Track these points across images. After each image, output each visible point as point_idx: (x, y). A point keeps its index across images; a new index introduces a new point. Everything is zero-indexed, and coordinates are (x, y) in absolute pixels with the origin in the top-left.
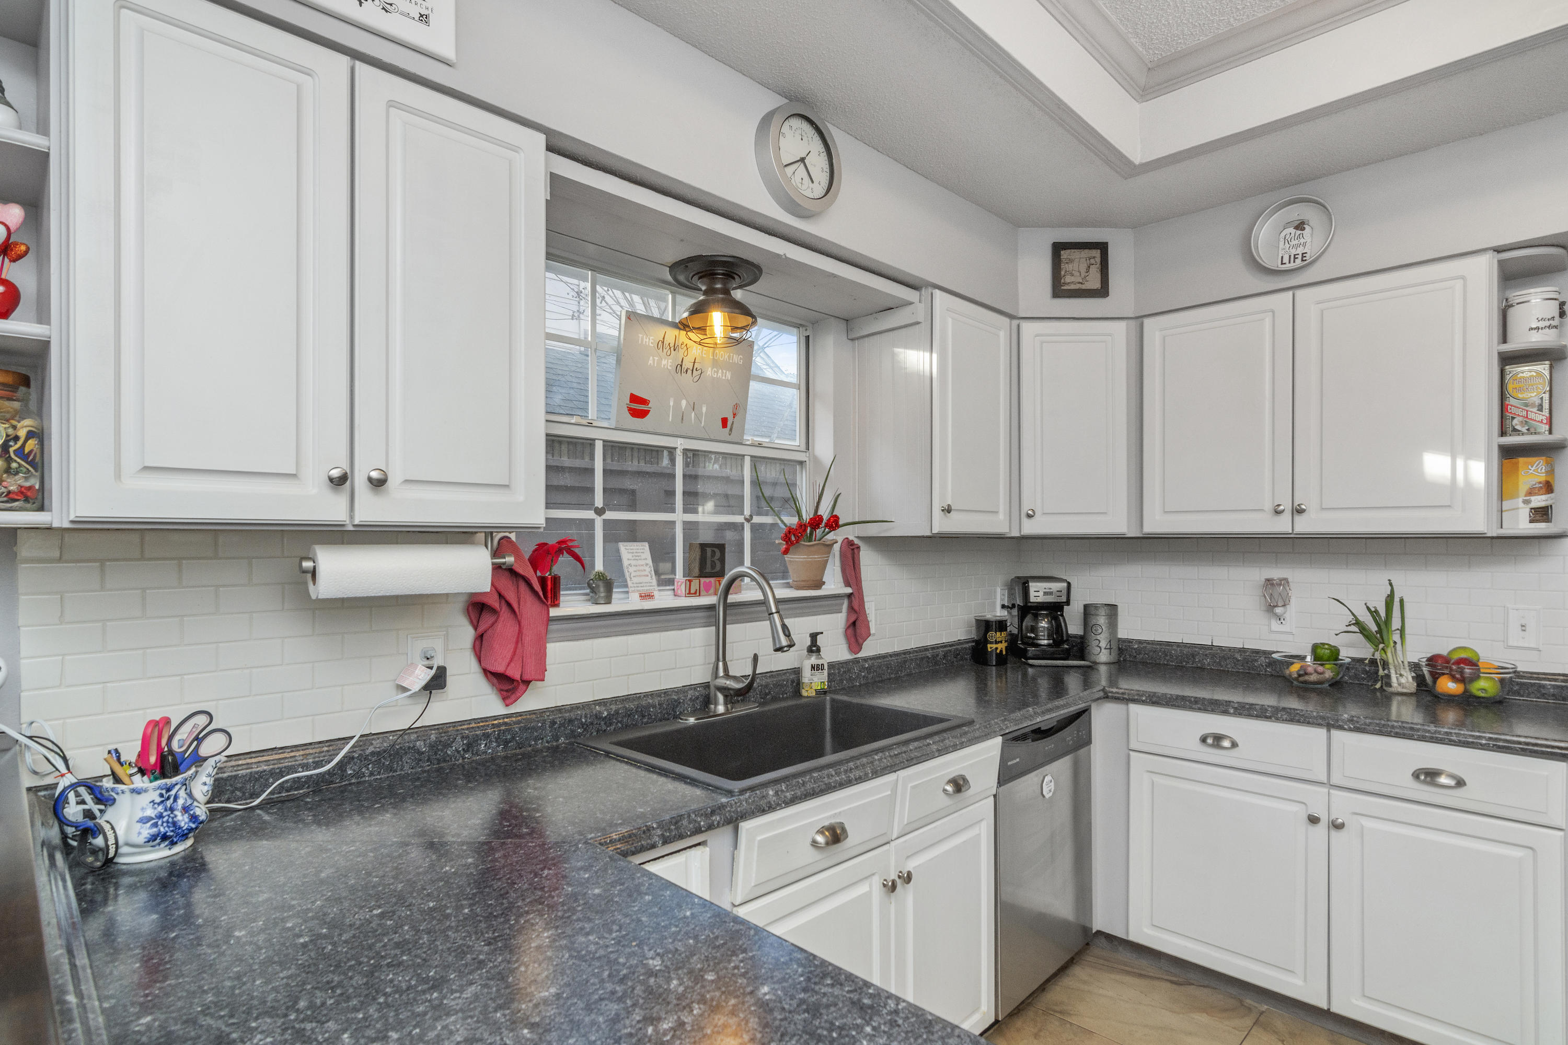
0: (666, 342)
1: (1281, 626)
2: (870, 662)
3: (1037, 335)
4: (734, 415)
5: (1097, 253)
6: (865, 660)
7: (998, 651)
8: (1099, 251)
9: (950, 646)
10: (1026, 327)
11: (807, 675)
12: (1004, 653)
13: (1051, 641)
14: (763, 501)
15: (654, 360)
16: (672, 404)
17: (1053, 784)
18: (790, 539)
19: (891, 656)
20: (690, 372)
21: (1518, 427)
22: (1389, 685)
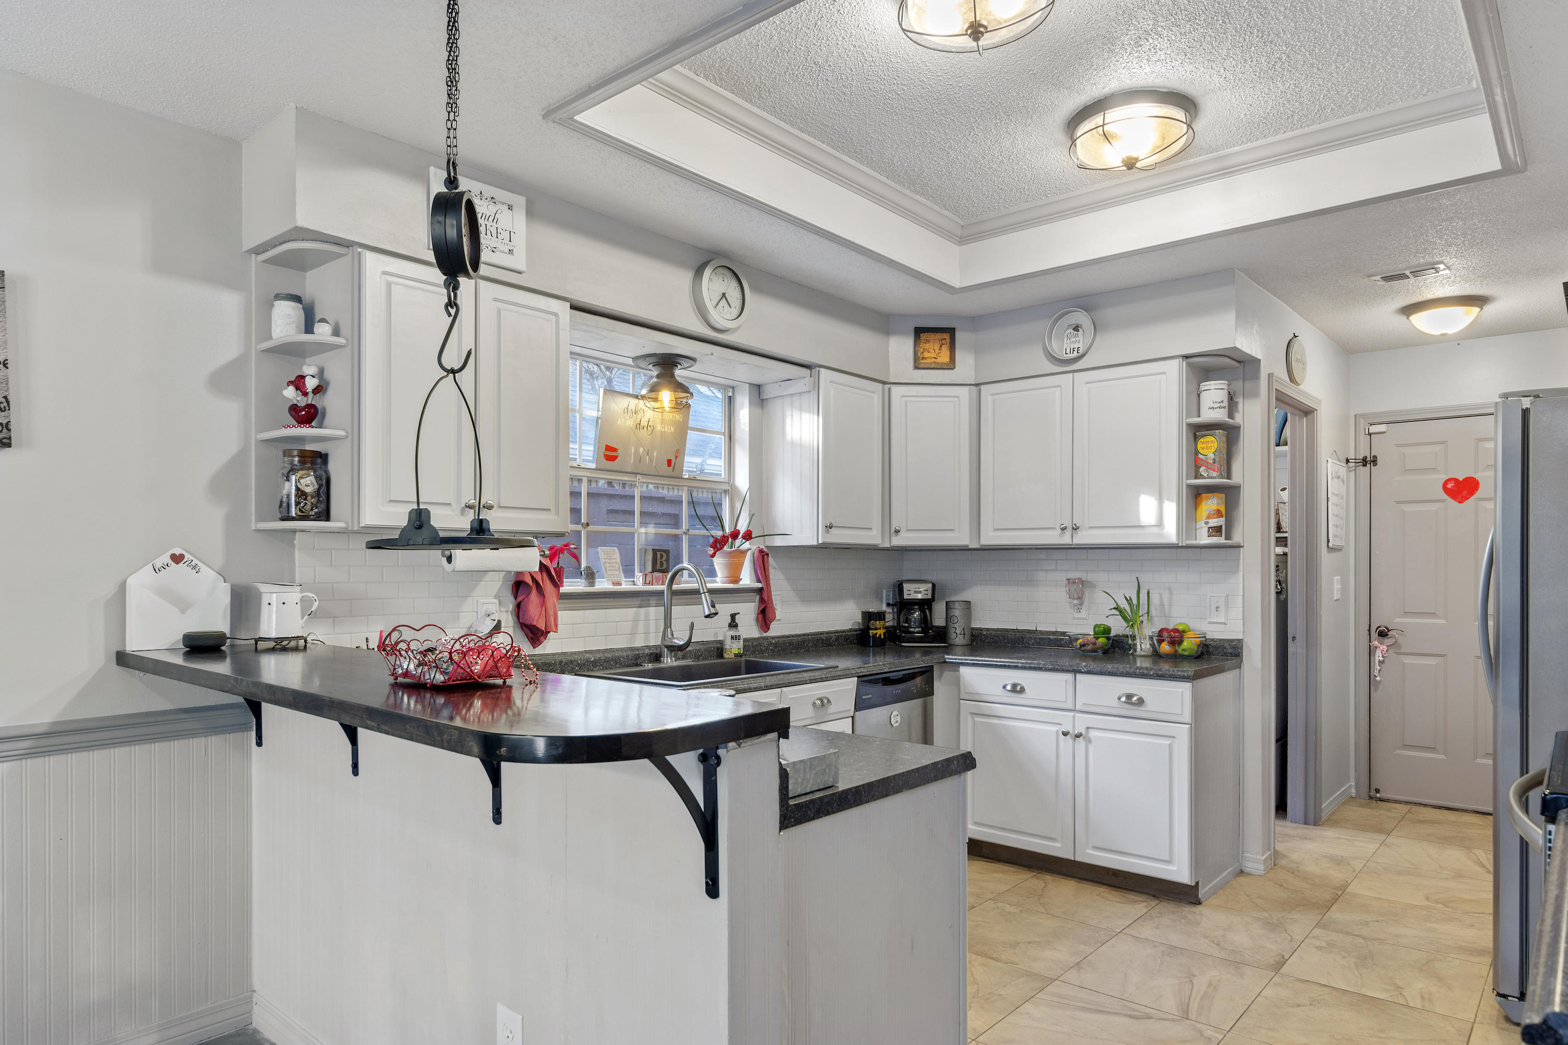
0: (630, 409)
1: (1080, 613)
2: (777, 640)
3: (903, 396)
4: (676, 457)
5: (946, 336)
6: (773, 638)
7: (878, 636)
8: (948, 335)
9: (841, 632)
10: (897, 391)
11: (728, 644)
12: (882, 637)
13: (920, 629)
14: (697, 518)
15: (621, 421)
16: (633, 451)
17: (899, 717)
18: (716, 546)
19: (793, 636)
20: (645, 428)
21: (1203, 473)
22: (1135, 651)
